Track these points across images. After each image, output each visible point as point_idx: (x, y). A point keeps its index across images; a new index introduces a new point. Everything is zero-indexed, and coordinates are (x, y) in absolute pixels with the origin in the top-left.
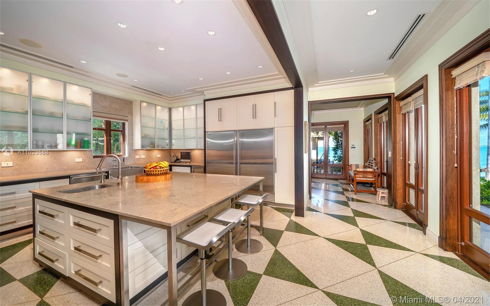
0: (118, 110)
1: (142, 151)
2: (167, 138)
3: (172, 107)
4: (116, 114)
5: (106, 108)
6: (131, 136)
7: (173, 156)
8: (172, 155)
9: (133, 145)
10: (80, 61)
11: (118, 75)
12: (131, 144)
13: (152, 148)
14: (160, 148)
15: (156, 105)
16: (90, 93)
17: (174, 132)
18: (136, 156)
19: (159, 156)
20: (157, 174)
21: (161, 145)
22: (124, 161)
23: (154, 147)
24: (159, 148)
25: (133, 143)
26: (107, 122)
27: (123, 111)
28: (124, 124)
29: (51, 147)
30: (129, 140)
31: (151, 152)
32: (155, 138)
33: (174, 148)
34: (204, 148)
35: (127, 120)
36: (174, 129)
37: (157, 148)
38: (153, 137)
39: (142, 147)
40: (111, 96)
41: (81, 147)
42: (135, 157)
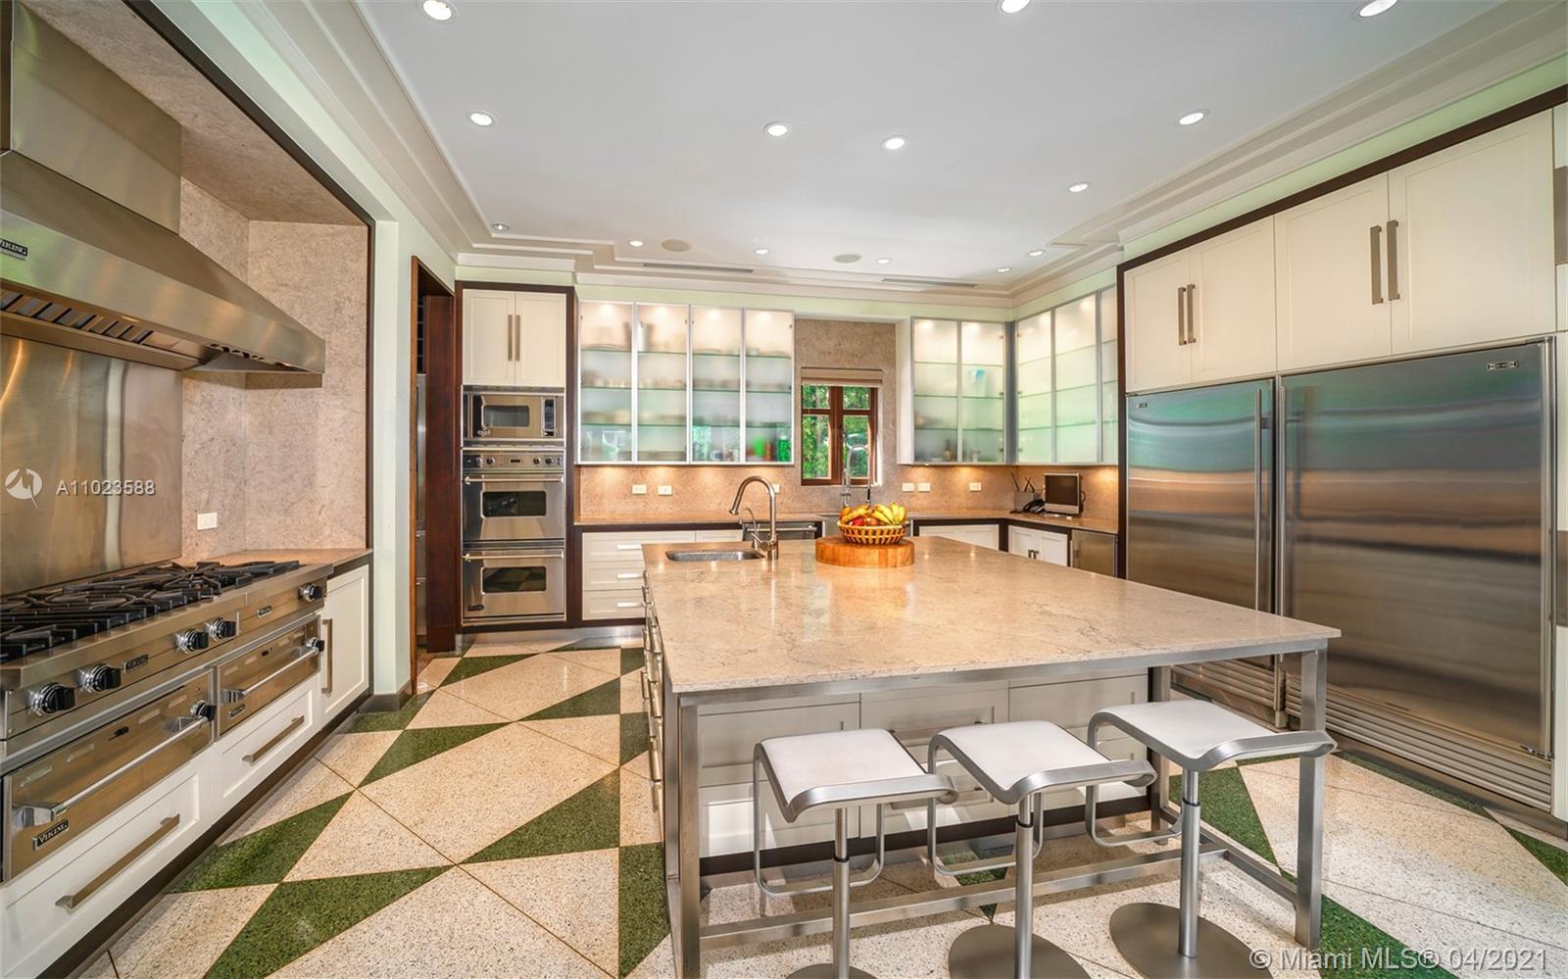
0: (857, 356)
1: (921, 470)
2: (1001, 428)
3: (1017, 319)
4: (853, 366)
5: (830, 353)
6: (891, 426)
7: (1026, 489)
8: (1023, 485)
9: (895, 452)
10: (754, 251)
11: (839, 259)
12: (892, 450)
13: (948, 461)
14: (975, 462)
15: (960, 322)
16: (791, 322)
17: (1023, 406)
18: (904, 485)
19: (976, 486)
20: (871, 541)
21: (979, 452)
22: (869, 498)
23: (954, 457)
24: (971, 460)
25: (895, 447)
26: (833, 389)
27: (870, 355)
28: (873, 392)
29: (720, 456)
30: (884, 438)
31: (949, 473)
32: (957, 430)
33: (1023, 459)
34: (1117, 463)
35: (881, 381)
36: (1024, 395)
37: (963, 460)
38: (953, 425)
39: (917, 457)
40: (839, 322)
41: (773, 458)
42: (901, 486)
